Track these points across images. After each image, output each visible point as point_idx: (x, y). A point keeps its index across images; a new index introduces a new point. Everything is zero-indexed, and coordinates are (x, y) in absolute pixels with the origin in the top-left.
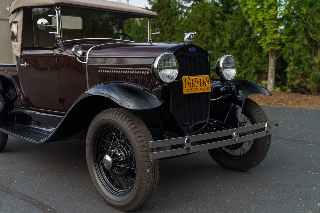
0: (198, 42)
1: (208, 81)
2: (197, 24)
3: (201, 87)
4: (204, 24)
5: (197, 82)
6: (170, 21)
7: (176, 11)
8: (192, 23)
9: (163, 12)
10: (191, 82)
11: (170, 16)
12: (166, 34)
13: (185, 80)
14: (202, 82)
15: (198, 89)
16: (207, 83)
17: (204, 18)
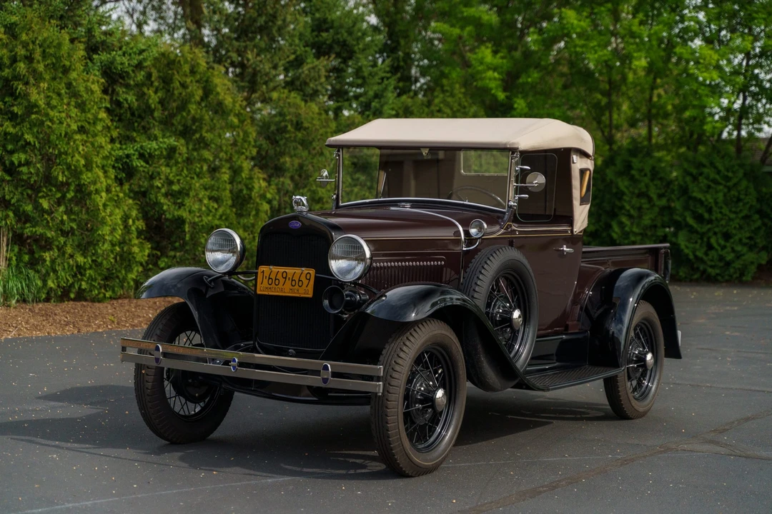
1: (309, 280)
3: (292, 287)
5: (286, 278)
10: (273, 276)
13: (263, 272)
14: (296, 278)
15: (286, 290)
16: (306, 282)
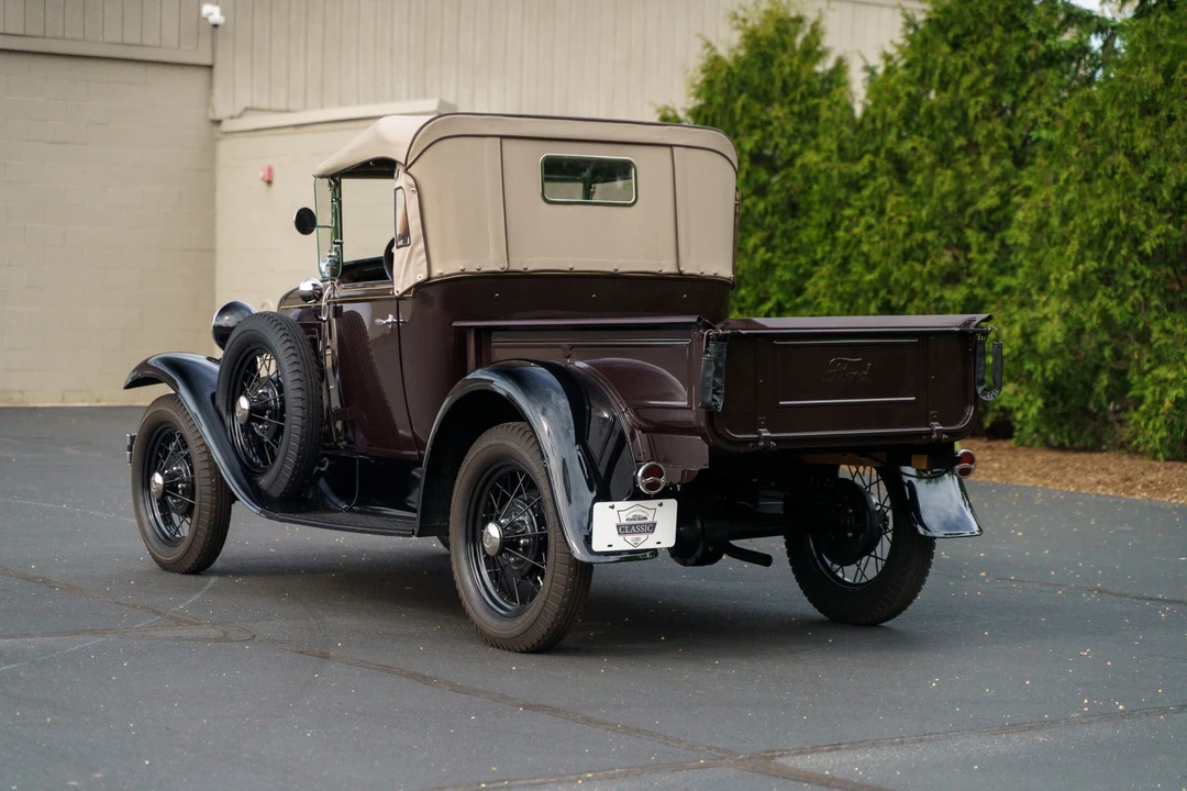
0: (1130, 211)
2: (1137, 117)
4: (1171, 119)
6: (1014, 94)
7: (1049, 47)
8: (1112, 114)
9: (981, 49)
11: (1018, 70)
12: (986, 160)
17: (1173, 89)
